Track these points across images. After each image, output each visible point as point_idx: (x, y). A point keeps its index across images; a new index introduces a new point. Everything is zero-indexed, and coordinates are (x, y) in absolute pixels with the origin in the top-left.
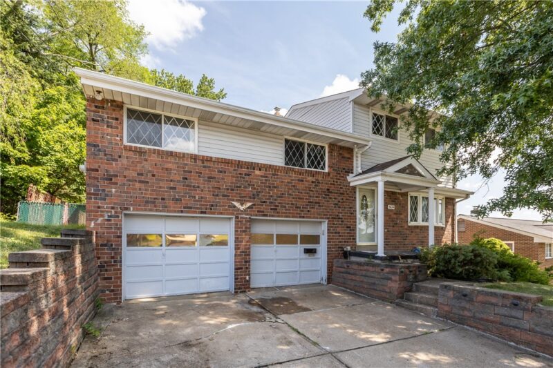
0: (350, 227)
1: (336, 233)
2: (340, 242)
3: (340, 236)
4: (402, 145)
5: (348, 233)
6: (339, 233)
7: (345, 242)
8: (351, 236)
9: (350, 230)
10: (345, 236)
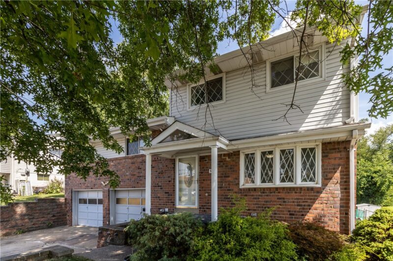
0: (168, 193)
1: (156, 197)
2: (160, 204)
3: (160, 200)
4: (228, 102)
5: (166, 198)
6: (159, 197)
7: (164, 204)
8: (168, 200)
9: (169, 195)
10: (164, 200)
